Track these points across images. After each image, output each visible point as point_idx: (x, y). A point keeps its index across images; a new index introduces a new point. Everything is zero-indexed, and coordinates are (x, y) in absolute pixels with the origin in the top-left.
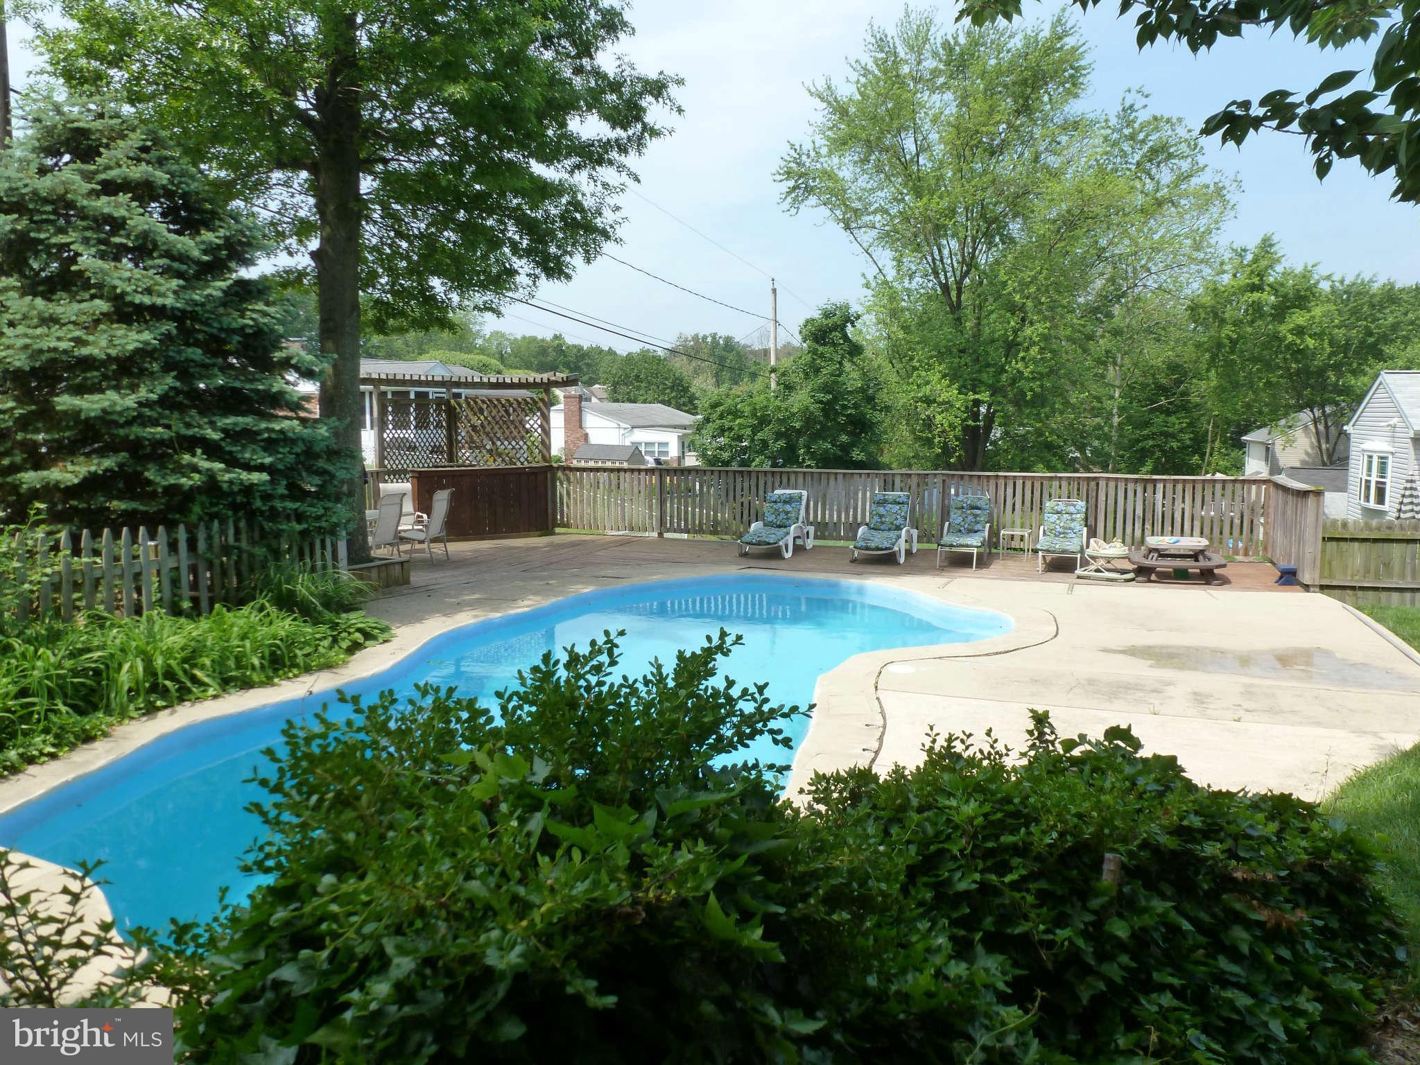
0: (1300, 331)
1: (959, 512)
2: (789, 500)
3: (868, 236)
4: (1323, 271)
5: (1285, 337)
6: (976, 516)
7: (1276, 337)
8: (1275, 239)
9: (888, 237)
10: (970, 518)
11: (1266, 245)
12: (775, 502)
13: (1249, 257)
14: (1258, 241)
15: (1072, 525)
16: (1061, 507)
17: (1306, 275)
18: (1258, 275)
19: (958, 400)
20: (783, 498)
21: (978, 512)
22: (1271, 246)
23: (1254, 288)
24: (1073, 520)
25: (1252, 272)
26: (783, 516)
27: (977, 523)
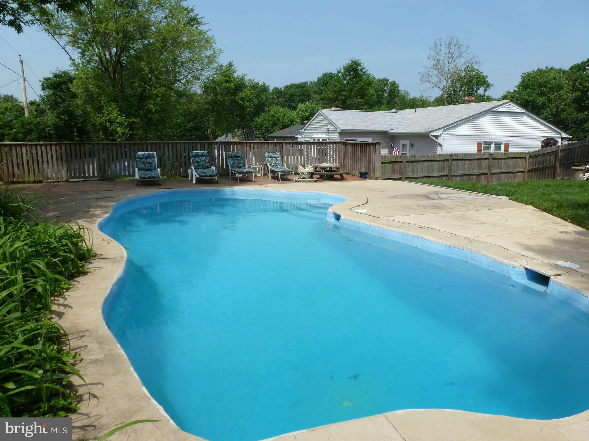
0: (243, 99)
1: (231, 159)
2: (149, 157)
3: (63, 41)
4: (248, 78)
5: (239, 102)
6: (238, 160)
7: (234, 101)
8: (233, 63)
9: (74, 42)
10: (236, 161)
11: (230, 65)
12: (141, 158)
13: (224, 69)
14: (227, 63)
15: (278, 162)
16: (271, 155)
17: (243, 79)
18: (228, 76)
19: (126, 121)
20: (145, 156)
21: (239, 158)
22: (232, 66)
23: (227, 81)
24: (277, 160)
25: (226, 75)
26: (147, 165)
27: (240, 163)
